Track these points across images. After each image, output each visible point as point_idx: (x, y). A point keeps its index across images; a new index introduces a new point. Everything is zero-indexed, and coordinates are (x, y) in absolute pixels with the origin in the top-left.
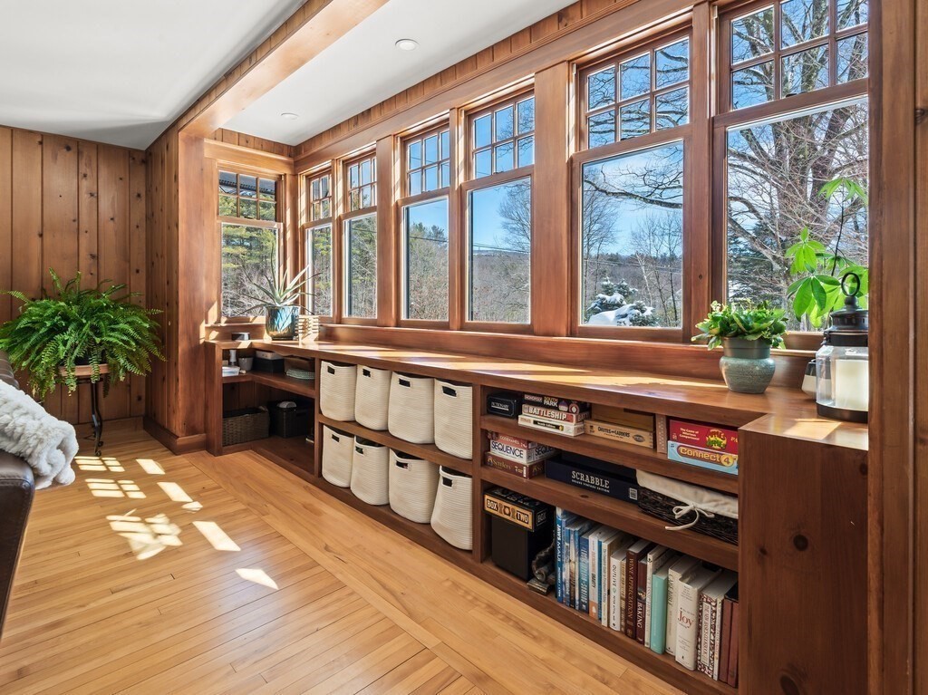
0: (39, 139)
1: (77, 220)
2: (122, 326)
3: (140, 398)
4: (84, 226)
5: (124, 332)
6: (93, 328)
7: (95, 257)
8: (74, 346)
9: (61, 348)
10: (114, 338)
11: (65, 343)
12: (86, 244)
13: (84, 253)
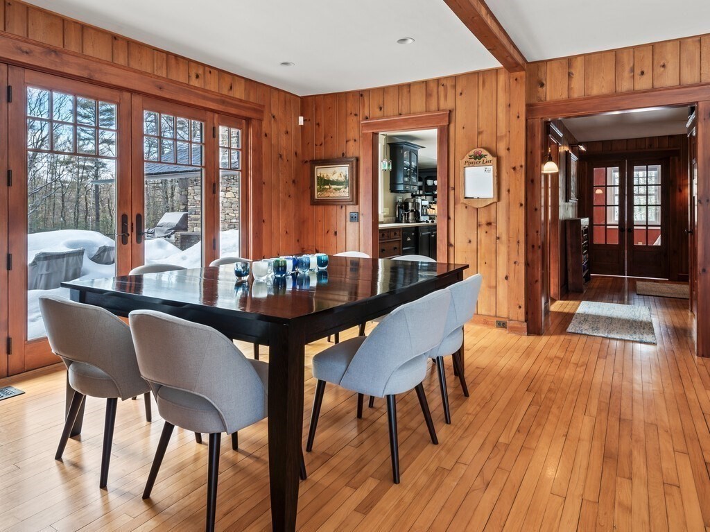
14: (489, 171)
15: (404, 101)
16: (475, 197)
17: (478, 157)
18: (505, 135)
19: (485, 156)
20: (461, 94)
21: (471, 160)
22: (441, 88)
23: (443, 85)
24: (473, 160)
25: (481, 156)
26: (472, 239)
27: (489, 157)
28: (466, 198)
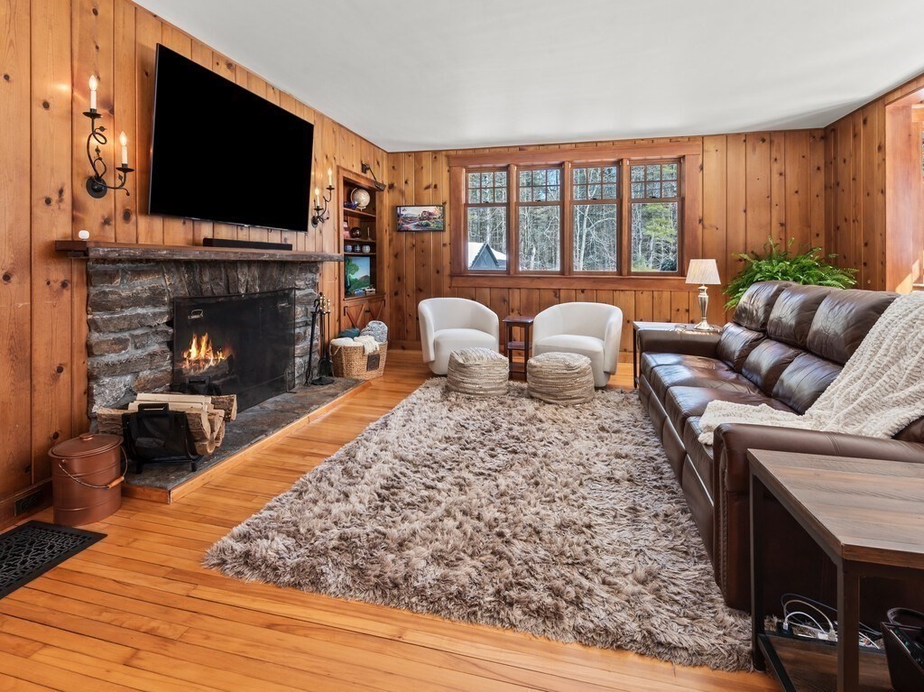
0: (744, 139)
1: (770, 197)
4: (775, 200)
7: (783, 225)
12: (777, 216)
13: (775, 222)
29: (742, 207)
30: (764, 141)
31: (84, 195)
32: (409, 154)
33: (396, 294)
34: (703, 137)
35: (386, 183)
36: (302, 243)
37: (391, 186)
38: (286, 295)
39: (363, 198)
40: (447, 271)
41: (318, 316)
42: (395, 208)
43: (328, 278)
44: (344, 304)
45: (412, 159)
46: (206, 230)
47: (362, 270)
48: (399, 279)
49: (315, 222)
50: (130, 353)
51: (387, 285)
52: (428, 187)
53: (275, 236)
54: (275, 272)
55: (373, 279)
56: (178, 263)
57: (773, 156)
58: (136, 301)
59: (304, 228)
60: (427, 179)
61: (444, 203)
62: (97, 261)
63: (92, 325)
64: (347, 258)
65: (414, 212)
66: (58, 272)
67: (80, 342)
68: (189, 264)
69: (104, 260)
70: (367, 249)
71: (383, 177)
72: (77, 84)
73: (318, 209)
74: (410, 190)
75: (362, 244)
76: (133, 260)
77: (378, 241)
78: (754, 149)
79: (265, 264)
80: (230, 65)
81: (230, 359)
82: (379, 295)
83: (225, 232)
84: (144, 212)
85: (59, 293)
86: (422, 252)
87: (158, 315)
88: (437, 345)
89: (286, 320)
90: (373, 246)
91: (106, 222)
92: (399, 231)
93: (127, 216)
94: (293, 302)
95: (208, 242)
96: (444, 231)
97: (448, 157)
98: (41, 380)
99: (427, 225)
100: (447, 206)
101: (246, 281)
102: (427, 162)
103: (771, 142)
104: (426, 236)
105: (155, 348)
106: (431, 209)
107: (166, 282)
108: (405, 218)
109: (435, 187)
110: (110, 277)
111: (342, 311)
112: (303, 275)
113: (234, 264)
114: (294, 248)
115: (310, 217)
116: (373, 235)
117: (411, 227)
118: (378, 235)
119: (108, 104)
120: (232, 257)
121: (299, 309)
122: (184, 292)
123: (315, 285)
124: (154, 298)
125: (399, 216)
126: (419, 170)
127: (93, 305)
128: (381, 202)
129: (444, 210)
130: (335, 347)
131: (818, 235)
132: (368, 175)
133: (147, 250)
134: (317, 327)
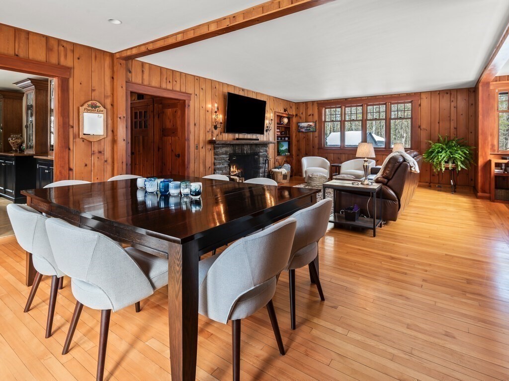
0: (438, 93)
1: (450, 117)
2: (459, 152)
3: (472, 180)
4: (452, 118)
5: (460, 154)
6: (450, 152)
7: (456, 128)
8: (444, 157)
9: (440, 157)
10: (457, 156)
11: (441, 156)
12: (453, 125)
13: (452, 127)
14: (101, 117)
15: (22, 45)
16: (91, 134)
17: (94, 107)
18: (110, 96)
19: (99, 107)
20: (79, 59)
21: (89, 108)
22: (61, 48)
23: (63, 46)
24: (90, 108)
25: (96, 107)
26: (87, 163)
27: (102, 108)
28: (84, 134)
29: (437, 121)
30: (447, 93)
31: (213, 129)
32: (303, 103)
33: (298, 155)
34: (421, 93)
35: (294, 114)
36: (262, 138)
37: (296, 115)
38: (257, 154)
39: (286, 121)
40: (317, 147)
41: (267, 162)
42: (298, 123)
43: (271, 149)
44: (276, 158)
45: (304, 105)
46: (237, 136)
47: (285, 147)
48: (299, 150)
49: (267, 131)
50: (221, 166)
51: (294, 153)
52: (310, 115)
53: (254, 136)
54: (254, 147)
55: (289, 150)
56: (231, 144)
57: (452, 100)
58: (223, 154)
59: (263, 133)
60: (310, 112)
61: (316, 121)
62: (217, 144)
63: (215, 158)
64: (278, 142)
65: (305, 124)
66: (209, 147)
67: (213, 162)
68: (233, 145)
69: (219, 144)
70: (287, 139)
71: (293, 112)
72: (213, 105)
73: (267, 127)
74: (303, 116)
75: (285, 137)
76: (223, 144)
77: (291, 136)
78: (443, 97)
79: (251, 145)
80: (243, 90)
81: (242, 172)
82: (291, 155)
83: (241, 136)
84: (224, 132)
85: (209, 151)
86: (308, 140)
87: (226, 157)
88: (306, 172)
89: (257, 162)
90: (289, 138)
91: (217, 135)
92: (299, 132)
93: (221, 133)
94: (259, 156)
95: (238, 139)
96: (316, 131)
97: (318, 103)
98: (207, 169)
99: (309, 129)
100: (317, 122)
101: (247, 150)
102: (310, 106)
103: (451, 94)
104: (309, 133)
105: (226, 165)
106: (311, 124)
107: (228, 149)
108: (301, 127)
109: (313, 115)
110: (218, 148)
111: (276, 160)
112: (263, 148)
113: (243, 145)
114: (260, 140)
115: (265, 130)
116: (289, 134)
117: (303, 130)
118: (291, 134)
119: (218, 109)
120: (243, 143)
121: (261, 159)
122: (232, 152)
123: (266, 151)
124: (226, 154)
125: (299, 126)
126: (307, 108)
127: (215, 154)
128: (292, 121)
129: (316, 124)
130: (272, 172)
131: (471, 133)
132: (287, 112)
133: (226, 141)
134: (267, 165)
